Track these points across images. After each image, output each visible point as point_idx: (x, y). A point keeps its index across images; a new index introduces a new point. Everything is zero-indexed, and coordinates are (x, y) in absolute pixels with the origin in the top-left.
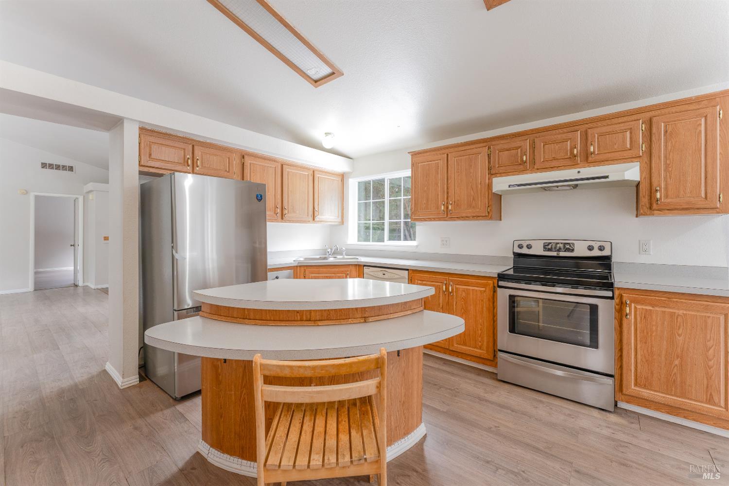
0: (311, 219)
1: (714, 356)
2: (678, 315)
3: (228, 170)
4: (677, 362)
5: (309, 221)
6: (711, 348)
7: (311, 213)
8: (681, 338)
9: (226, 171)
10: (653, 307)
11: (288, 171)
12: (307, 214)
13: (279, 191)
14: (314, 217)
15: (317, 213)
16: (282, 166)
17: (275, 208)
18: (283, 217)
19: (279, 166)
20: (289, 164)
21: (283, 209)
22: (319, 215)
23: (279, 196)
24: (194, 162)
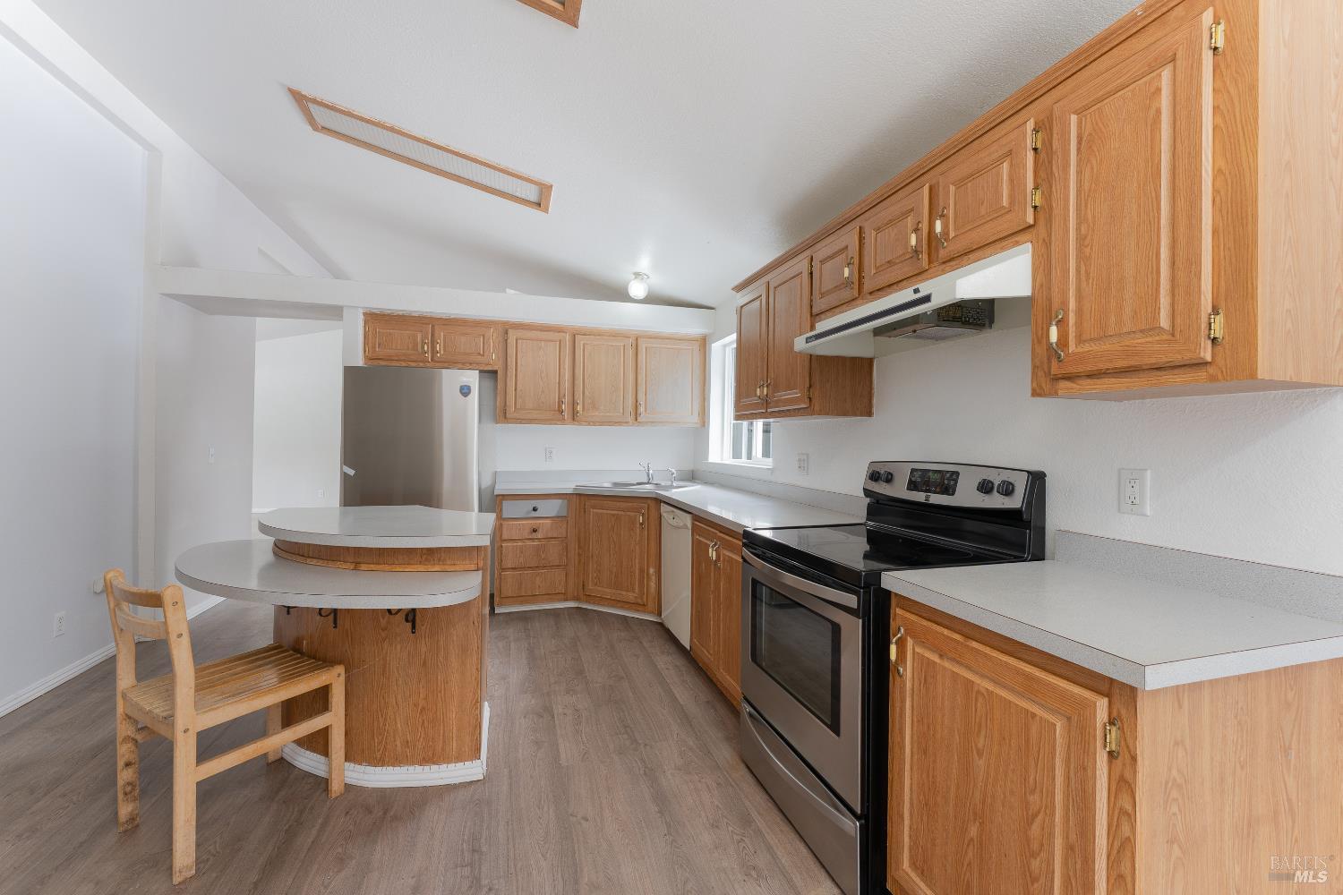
0: (630, 419)
1: (1042, 845)
2: (978, 692)
3: (482, 352)
4: (973, 831)
5: (626, 422)
6: (1036, 816)
7: (630, 408)
8: (981, 762)
9: (479, 353)
10: (941, 656)
11: (584, 345)
12: (621, 411)
13: (567, 376)
14: (637, 415)
15: (642, 409)
16: (573, 338)
17: (560, 403)
18: (574, 417)
19: (568, 337)
20: (586, 333)
21: (574, 404)
22: (646, 411)
23: (567, 385)
24: (433, 348)
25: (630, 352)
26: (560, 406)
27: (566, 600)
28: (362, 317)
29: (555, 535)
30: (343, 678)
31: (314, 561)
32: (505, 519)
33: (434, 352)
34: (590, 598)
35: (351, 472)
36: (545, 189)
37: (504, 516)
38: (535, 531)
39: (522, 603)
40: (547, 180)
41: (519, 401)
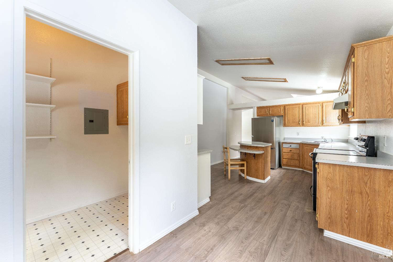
0: (321, 125)
5: (319, 126)
7: (320, 122)
9: (279, 112)
11: (306, 107)
12: (318, 123)
13: (301, 115)
14: (323, 123)
15: (324, 122)
16: (302, 106)
17: (299, 121)
18: (303, 125)
19: (301, 106)
20: (306, 104)
21: (303, 121)
22: (326, 122)
23: (301, 117)
24: (269, 112)
25: (320, 108)
26: (299, 122)
27: (299, 168)
28: (256, 108)
29: (296, 152)
30: (246, 163)
31: (243, 148)
32: (284, 148)
33: (269, 113)
34: (305, 168)
35: (253, 136)
36: (285, 79)
37: (283, 147)
38: (291, 151)
39: (288, 166)
40: (284, 78)
41: (288, 122)
